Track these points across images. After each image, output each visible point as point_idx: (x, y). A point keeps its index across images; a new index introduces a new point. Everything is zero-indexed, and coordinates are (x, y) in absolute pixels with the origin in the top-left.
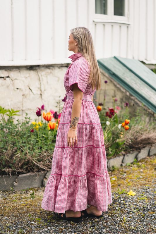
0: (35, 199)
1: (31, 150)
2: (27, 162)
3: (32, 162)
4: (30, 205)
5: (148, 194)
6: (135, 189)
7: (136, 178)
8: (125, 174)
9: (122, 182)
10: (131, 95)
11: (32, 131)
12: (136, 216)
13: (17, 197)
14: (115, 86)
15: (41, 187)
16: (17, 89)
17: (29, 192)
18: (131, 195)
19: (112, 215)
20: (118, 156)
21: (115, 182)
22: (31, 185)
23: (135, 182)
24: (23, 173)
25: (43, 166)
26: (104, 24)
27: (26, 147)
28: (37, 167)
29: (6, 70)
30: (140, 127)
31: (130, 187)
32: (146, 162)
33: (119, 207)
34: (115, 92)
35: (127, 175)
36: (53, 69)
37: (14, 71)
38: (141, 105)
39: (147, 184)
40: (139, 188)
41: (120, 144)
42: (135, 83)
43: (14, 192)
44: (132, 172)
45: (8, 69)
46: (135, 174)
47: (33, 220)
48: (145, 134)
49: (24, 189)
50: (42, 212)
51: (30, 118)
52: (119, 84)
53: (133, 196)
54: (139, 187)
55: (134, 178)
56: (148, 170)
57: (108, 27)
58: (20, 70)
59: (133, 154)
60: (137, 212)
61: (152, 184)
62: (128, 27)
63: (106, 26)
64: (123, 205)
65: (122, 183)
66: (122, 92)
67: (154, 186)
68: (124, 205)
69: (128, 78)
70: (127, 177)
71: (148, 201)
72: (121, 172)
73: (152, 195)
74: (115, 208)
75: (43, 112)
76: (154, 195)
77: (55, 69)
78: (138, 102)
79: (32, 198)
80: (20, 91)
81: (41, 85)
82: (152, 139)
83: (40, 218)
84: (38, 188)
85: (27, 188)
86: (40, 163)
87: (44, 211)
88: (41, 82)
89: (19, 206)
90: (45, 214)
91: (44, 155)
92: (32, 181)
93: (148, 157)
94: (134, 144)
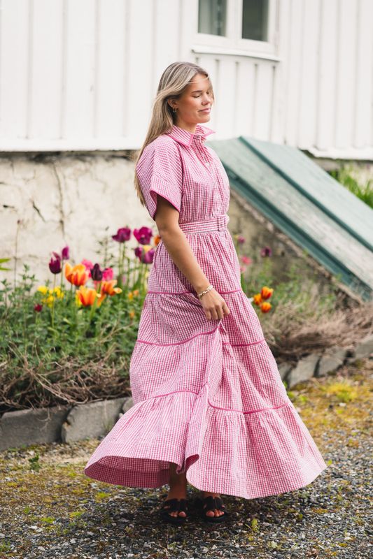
0: (40, 470)
1: (34, 355)
2: (23, 383)
3: (35, 382)
4: (29, 486)
10: (277, 230)
11: (39, 308)
12: (282, 518)
15: (55, 443)
16: (5, 206)
17: (26, 456)
22: (31, 439)
24: (14, 409)
25: (61, 393)
26: (219, 57)
27: (21, 347)
28: (48, 394)
30: (296, 307)
32: (310, 391)
34: (239, 222)
36: (93, 162)
38: (300, 253)
42: (287, 200)
47: (36, 522)
48: (308, 324)
49: (14, 448)
50: (56, 503)
51: (34, 276)
52: (249, 203)
56: (313, 410)
57: (227, 67)
58: (12, 161)
60: (285, 508)
61: (323, 443)
62: (274, 68)
63: (223, 64)
66: (257, 223)
67: (327, 447)
69: (271, 188)
75: (66, 265)
77: (96, 162)
78: (295, 248)
79: (34, 469)
80: (11, 212)
81: (61, 200)
82: (324, 336)
83: (52, 518)
84: (48, 446)
85: (21, 444)
86: (55, 384)
87: (62, 501)
88: (63, 191)
89: (1, 488)
90: (63, 508)
91: (66, 366)
92: (33, 429)
93: (314, 380)
94: (282, 347)
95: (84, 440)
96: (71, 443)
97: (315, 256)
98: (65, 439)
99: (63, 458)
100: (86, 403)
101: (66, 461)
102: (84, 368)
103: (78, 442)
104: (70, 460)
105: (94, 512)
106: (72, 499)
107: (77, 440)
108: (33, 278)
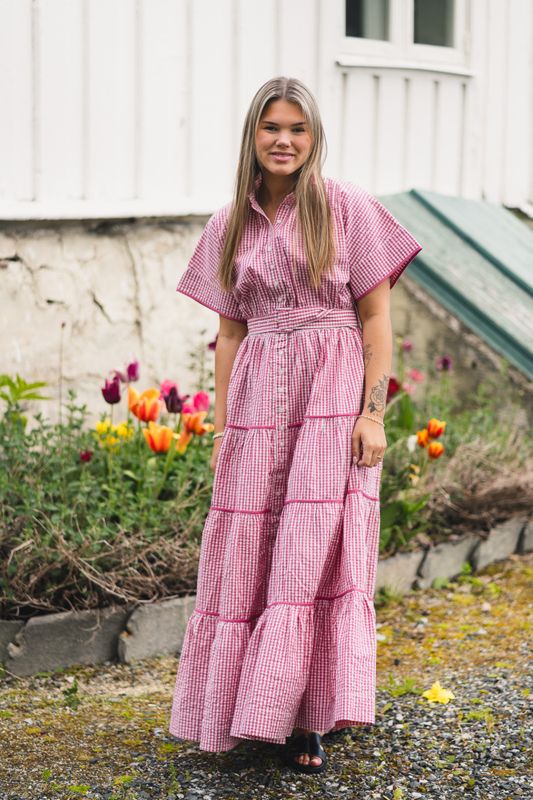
0: (80, 707)
1: (75, 529)
2: (59, 572)
3: (77, 573)
4: (59, 733)
5: (497, 700)
6: (453, 679)
7: (464, 636)
8: (425, 620)
9: (410, 651)
10: (466, 329)
11: (87, 457)
12: (443, 784)
13: (16, 700)
14: (411, 295)
15: (108, 664)
16: (50, 302)
17: (62, 684)
18: (437, 702)
19: (354, 780)
20: (403, 553)
21: (385, 650)
22: (72, 657)
23: (458, 650)
24: (43, 612)
25: (115, 587)
26: (377, 72)
27: (55, 518)
28: (95, 588)
29: (8, 235)
30: (486, 448)
31: (437, 669)
32: (508, 575)
33: (387, 746)
34: (408, 318)
35: (430, 624)
36: (186, 232)
37: (39, 238)
38: (499, 364)
39: (500, 659)
40: (469, 672)
41: (410, 508)
42: (480, 284)
43: (8, 679)
44: (450, 612)
45: (18, 232)
46: (462, 620)
47: (60, 793)
48: (506, 471)
49: (46, 672)
50: (96, 762)
51: (84, 407)
52: (423, 290)
53: (443, 705)
54: (470, 669)
55: (454, 634)
56: (509, 606)
57: (392, 86)
58: (61, 234)
59: (458, 547)
60: (450, 768)
61: (520, 659)
62: (464, 86)
63: (385, 82)
64: (402, 738)
65: (409, 655)
66: (435, 318)
67: (526, 665)
68: (405, 739)
69: (456, 266)
70: (429, 633)
71: (496, 725)
72: (409, 613)
73: (515, 703)
74: (367, 752)
75: (129, 391)
76: (522, 703)
77: (191, 232)
78: (491, 356)
79: (70, 706)
80: (58, 310)
81: (137, 290)
82: (529, 492)
83: (86, 786)
84: (97, 668)
85: (56, 665)
86: (106, 574)
87: (106, 758)
88: (139, 277)
89: (15, 737)
90: (106, 769)
91: (123, 545)
92: (75, 641)
93: (516, 558)
94: (465, 509)
95: (154, 657)
96: (133, 663)
97: (522, 368)
98: (123, 656)
99: (118, 687)
100: (155, 601)
101: (122, 692)
102: (154, 547)
103: (144, 660)
104: (128, 691)
105: (153, 776)
106: (121, 755)
107: (143, 658)
108: (83, 410)
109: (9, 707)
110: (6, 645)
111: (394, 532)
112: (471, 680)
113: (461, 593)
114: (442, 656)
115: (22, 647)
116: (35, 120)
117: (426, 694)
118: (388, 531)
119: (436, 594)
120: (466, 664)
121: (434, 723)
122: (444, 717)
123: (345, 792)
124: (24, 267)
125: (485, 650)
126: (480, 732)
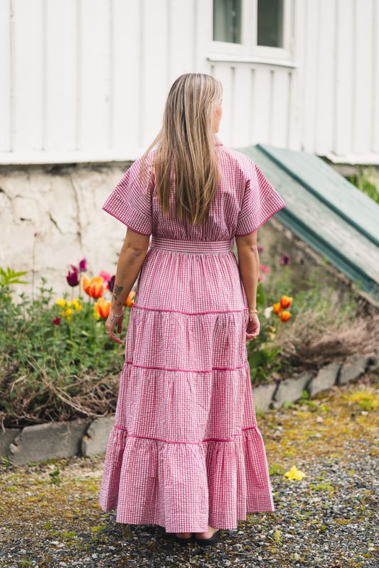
0: (61, 484)
1: (53, 368)
2: (42, 397)
3: (55, 396)
4: (50, 501)
5: (334, 477)
6: (303, 465)
7: (307, 438)
8: (280, 428)
9: (273, 447)
10: (296, 238)
11: (57, 321)
12: (305, 529)
13: (18, 480)
15: (75, 457)
16: (22, 219)
17: (47, 470)
18: (294, 479)
19: (247, 527)
20: (263, 385)
22: (51, 453)
23: (304, 446)
24: (34, 423)
25: (81, 406)
26: (234, 65)
27: (40, 361)
28: (68, 407)
30: (316, 315)
31: (292, 459)
32: (331, 399)
35: (284, 431)
36: (110, 173)
37: (15, 177)
38: (319, 261)
39: (332, 452)
40: (313, 461)
41: (269, 355)
42: (305, 207)
43: (10, 467)
44: (296, 423)
46: (304, 428)
47: (57, 537)
48: (329, 332)
49: (35, 462)
50: (77, 518)
51: (51, 289)
53: (298, 481)
54: (313, 459)
55: (301, 437)
56: (334, 419)
57: (243, 74)
58: (29, 174)
59: (299, 381)
60: (308, 519)
61: (345, 452)
62: (290, 74)
63: (238, 71)
65: (272, 450)
66: (276, 230)
67: (349, 456)
68: (277, 502)
69: (289, 196)
70: (284, 436)
71: (335, 493)
72: (270, 424)
73: (345, 479)
75: (83, 277)
76: (350, 479)
77: (113, 172)
78: (314, 255)
79: (54, 483)
80: (28, 225)
81: (78, 212)
82: (345, 345)
83: (73, 532)
84: (69, 460)
85: (42, 458)
86: (74, 398)
87: (83, 516)
88: (80, 203)
89: (21, 504)
90: (84, 522)
91: (85, 379)
92: (54, 442)
93: (336, 388)
94: (303, 356)
96: (91, 457)
97: (334, 263)
98: (85, 452)
99: (83, 472)
100: (106, 416)
101: (87, 475)
102: (104, 381)
103: (98, 455)
104: (91, 474)
106: (93, 513)
107: (98, 453)
108: (50, 291)
109: (14, 485)
110: (9, 445)
111: (259, 370)
112: (315, 465)
113: (302, 411)
114: (295, 451)
115: (19, 446)
116: (12, 97)
117: (287, 474)
118: (255, 370)
119: (286, 412)
120: (310, 456)
121: (294, 492)
122: (300, 488)
123: (242, 534)
124: (6, 196)
125: (322, 447)
126: (325, 498)
